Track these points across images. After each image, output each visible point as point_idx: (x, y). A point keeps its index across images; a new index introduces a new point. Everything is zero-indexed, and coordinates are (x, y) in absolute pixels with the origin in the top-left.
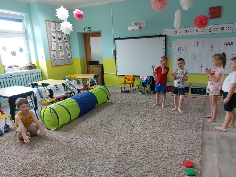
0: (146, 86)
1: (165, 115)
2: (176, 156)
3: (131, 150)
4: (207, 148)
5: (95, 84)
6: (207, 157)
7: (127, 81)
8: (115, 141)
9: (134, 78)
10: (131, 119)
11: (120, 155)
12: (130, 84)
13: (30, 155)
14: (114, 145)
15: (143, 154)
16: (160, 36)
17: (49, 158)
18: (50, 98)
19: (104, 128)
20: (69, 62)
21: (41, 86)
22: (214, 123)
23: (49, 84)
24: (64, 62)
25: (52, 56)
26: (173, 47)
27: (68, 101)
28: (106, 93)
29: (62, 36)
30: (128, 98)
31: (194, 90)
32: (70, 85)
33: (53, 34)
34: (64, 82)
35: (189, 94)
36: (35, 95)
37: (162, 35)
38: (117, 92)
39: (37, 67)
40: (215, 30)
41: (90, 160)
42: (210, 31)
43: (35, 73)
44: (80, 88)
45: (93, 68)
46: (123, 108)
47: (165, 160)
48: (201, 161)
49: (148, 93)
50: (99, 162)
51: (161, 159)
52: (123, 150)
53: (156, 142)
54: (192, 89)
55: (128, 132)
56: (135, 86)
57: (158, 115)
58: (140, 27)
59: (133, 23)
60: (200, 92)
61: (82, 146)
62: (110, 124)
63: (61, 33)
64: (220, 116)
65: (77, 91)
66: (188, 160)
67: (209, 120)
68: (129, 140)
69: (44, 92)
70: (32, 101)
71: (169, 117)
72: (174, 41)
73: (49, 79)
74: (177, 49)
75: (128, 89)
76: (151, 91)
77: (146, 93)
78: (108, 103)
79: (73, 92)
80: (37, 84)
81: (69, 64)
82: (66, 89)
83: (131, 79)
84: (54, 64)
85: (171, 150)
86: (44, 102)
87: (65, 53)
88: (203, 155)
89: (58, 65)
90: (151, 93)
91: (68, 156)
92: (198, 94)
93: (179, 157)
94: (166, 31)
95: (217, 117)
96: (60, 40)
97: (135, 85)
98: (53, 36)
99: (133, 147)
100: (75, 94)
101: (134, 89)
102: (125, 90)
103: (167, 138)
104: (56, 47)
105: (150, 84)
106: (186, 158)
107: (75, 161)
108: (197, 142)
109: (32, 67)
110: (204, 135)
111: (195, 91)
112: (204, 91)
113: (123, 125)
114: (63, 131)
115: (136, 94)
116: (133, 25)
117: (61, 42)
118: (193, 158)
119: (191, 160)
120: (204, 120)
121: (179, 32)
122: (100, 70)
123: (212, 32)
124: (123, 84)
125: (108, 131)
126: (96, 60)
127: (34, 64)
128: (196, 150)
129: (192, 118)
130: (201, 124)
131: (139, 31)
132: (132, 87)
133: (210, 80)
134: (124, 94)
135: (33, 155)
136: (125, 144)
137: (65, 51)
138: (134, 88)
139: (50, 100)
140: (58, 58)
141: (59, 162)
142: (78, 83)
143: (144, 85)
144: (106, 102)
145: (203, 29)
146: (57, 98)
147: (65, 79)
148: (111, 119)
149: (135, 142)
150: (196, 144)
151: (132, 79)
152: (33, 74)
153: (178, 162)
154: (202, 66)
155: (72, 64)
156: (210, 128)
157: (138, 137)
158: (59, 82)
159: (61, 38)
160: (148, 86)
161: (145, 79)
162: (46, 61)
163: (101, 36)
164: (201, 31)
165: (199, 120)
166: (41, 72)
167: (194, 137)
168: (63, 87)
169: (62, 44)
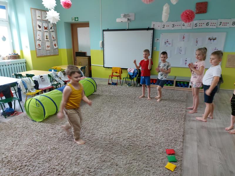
0: (133, 79)
1: (150, 107)
2: (159, 145)
3: (117, 140)
4: (188, 136)
5: (82, 76)
6: (188, 145)
7: (115, 74)
8: (101, 131)
9: (121, 71)
10: (117, 111)
11: (106, 144)
12: (118, 76)
13: (15, 147)
14: (101, 135)
15: (129, 143)
16: (148, 29)
17: (35, 150)
18: (35, 90)
19: (91, 119)
20: (55, 53)
21: (25, 77)
22: (195, 114)
23: (34, 75)
24: (50, 52)
25: (37, 46)
26: (160, 40)
27: (55, 92)
28: (94, 85)
29: (48, 25)
30: (114, 90)
31: (178, 82)
32: (56, 77)
33: (39, 23)
34: (50, 73)
35: (173, 87)
36: (20, 86)
37: (150, 28)
38: (104, 84)
39: (21, 57)
40: (201, 25)
41: (77, 151)
42: (196, 26)
43: (19, 64)
44: (66, 80)
45: (80, 59)
46: (110, 100)
47: (149, 149)
48: (182, 149)
49: (134, 85)
50: (85, 152)
51: (145, 148)
52: (109, 141)
53: (141, 132)
54: (176, 82)
55: (114, 123)
56: (122, 79)
57: (144, 107)
58: (128, 19)
59: (122, 15)
60: (184, 85)
61: (69, 138)
62: (96, 115)
63: (47, 22)
64: (201, 107)
65: (64, 83)
66: (170, 148)
67: (191, 111)
68: (115, 130)
69: (29, 83)
70: (16, 93)
71: (154, 109)
72: (161, 34)
73: (34, 69)
74: (164, 43)
75: (115, 82)
76: (138, 83)
77: (132, 86)
78: (96, 95)
79: (60, 83)
80: (21, 74)
81: (55, 54)
82: (51, 80)
83: (118, 71)
84: (39, 55)
85: (155, 139)
86: (29, 93)
87: (51, 43)
88: (184, 144)
89: (43, 55)
90: (138, 86)
91: (54, 148)
92: (182, 86)
93: (162, 146)
94: (154, 25)
95: (198, 108)
96: (46, 30)
97: (122, 77)
98: (38, 25)
99: (119, 138)
100: (61, 86)
101: (122, 82)
102: (112, 82)
103: (152, 128)
104: (41, 36)
105: (137, 77)
106: (168, 146)
107: (62, 151)
108: (179, 132)
109: (16, 57)
110: (185, 125)
111: (179, 84)
112: (187, 84)
113: (110, 117)
114: (49, 123)
115: (123, 87)
116: (122, 16)
117: (47, 32)
118: (175, 146)
119: (173, 148)
120: (186, 111)
121: (167, 26)
122: (88, 62)
123: (197, 27)
124: (110, 77)
125: (95, 123)
126: (83, 51)
127: (17, 54)
128: (178, 139)
129: (175, 109)
130: (183, 115)
131: (128, 23)
132: (119, 79)
133: (193, 74)
134: (111, 86)
135: (18, 147)
136: (112, 134)
137: (51, 41)
138: (121, 80)
139: (35, 91)
140: (44, 48)
141: (45, 153)
142: (64, 75)
143: (131, 77)
144: (93, 94)
145: (189, 23)
146: (42, 90)
147: (51, 71)
148: (98, 110)
149: (121, 133)
150: (178, 133)
151: (120, 71)
152: (16, 64)
153: (161, 150)
154: (186, 60)
155: (58, 55)
156: (192, 119)
157: (124, 128)
158: (45, 73)
159: (47, 27)
160: (135, 79)
161: (132, 72)
162: (31, 51)
163: (89, 27)
164: (187, 26)
165: (182, 111)
166: (25, 62)
167: (177, 127)
168: (49, 78)
169: (48, 33)
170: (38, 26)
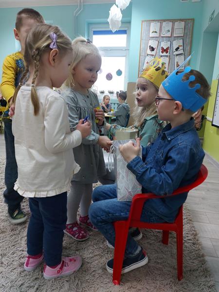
33: (152, 43)
98: (150, 46)
117: (167, 56)
169: (168, 58)
170: (149, 48)
